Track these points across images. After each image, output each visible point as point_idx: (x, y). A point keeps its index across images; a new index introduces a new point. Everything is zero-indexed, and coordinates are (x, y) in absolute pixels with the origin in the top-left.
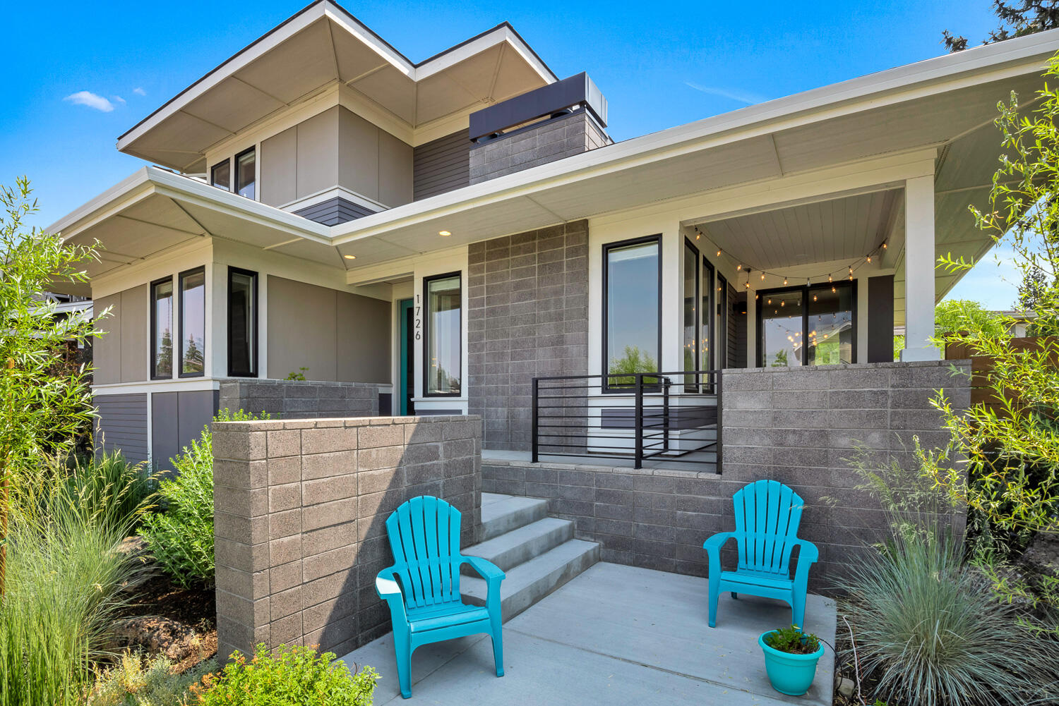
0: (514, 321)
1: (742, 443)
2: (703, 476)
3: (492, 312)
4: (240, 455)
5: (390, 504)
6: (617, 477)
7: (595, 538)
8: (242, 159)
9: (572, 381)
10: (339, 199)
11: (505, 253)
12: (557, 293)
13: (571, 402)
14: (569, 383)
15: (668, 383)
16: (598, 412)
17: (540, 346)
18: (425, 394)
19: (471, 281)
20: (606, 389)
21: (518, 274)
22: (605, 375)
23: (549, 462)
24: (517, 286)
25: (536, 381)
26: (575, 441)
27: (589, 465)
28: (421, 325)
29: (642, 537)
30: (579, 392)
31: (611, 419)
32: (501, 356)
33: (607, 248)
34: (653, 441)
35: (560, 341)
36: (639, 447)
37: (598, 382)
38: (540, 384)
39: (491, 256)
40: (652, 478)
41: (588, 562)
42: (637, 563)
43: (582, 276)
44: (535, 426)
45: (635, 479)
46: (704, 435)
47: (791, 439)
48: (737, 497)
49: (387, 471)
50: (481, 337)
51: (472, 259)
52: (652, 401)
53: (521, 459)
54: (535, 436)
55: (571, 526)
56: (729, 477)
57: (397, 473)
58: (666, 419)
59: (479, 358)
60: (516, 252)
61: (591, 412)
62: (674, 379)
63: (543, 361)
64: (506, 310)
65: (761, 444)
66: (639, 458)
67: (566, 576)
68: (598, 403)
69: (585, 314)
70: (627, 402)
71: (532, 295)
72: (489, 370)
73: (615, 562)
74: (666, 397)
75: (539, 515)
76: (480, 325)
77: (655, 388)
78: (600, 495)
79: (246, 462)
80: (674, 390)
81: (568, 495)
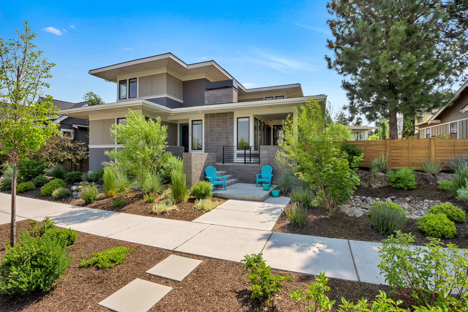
0: (216, 133)
1: (263, 159)
2: (257, 165)
3: (211, 130)
4: (190, 157)
5: (205, 167)
6: (241, 166)
7: (236, 179)
8: (131, 80)
9: (231, 147)
10: (167, 97)
11: (214, 117)
12: (227, 127)
13: (230, 151)
14: (229, 147)
15: (251, 148)
16: (236, 153)
17: (223, 139)
18: (192, 149)
19: (205, 123)
20: (238, 149)
21: (217, 122)
22: (237, 146)
23: (226, 164)
24: (217, 125)
25: (224, 147)
26: (231, 161)
27: (234, 164)
28: (191, 132)
29: (246, 178)
30: (232, 149)
31: (239, 156)
32: (213, 141)
33: (238, 118)
34: (248, 160)
35: (227, 138)
36: (245, 160)
37: (236, 147)
38: (225, 148)
39: (210, 117)
40: (247, 166)
41: (235, 182)
42: (245, 183)
43: (232, 124)
44: (224, 156)
45: (244, 166)
46: (257, 160)
47: (271, 158)
48: (262, 168)
49: (204, 162)
50: (208, 136)
51: (205, 117)
52: (248, 152)
53: (221, 164)
54: (223, 160)
55: (231, 176)
56: (261, 165)
57: (205, 162)
58: (251, 156)
59: (207, 141)
60: (217, 117)
61: (234, 153)
62: (252, 147)
63: (223, 142)
64: (214, 130)
65: (266, 159)
66: (245, 163)
67: (232, 183)
68: (236, 152)
69: (233, 132)
70: (242, 152)
71: (221, 127)
72: (210, 144)
73: (240, 183)
74: (250, 151)
75: (225, 174)
76: (208, 133)
77: (248, 149)
78: (237, 170)
79: (191, 158)
80: (252, 149)
81: (231, 170)
